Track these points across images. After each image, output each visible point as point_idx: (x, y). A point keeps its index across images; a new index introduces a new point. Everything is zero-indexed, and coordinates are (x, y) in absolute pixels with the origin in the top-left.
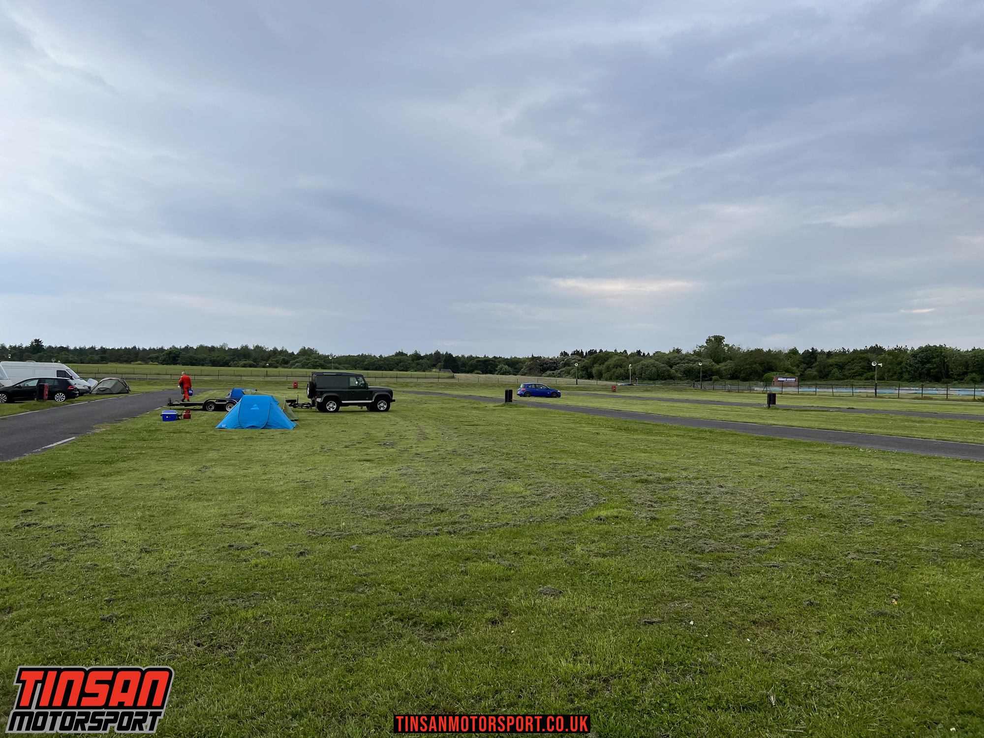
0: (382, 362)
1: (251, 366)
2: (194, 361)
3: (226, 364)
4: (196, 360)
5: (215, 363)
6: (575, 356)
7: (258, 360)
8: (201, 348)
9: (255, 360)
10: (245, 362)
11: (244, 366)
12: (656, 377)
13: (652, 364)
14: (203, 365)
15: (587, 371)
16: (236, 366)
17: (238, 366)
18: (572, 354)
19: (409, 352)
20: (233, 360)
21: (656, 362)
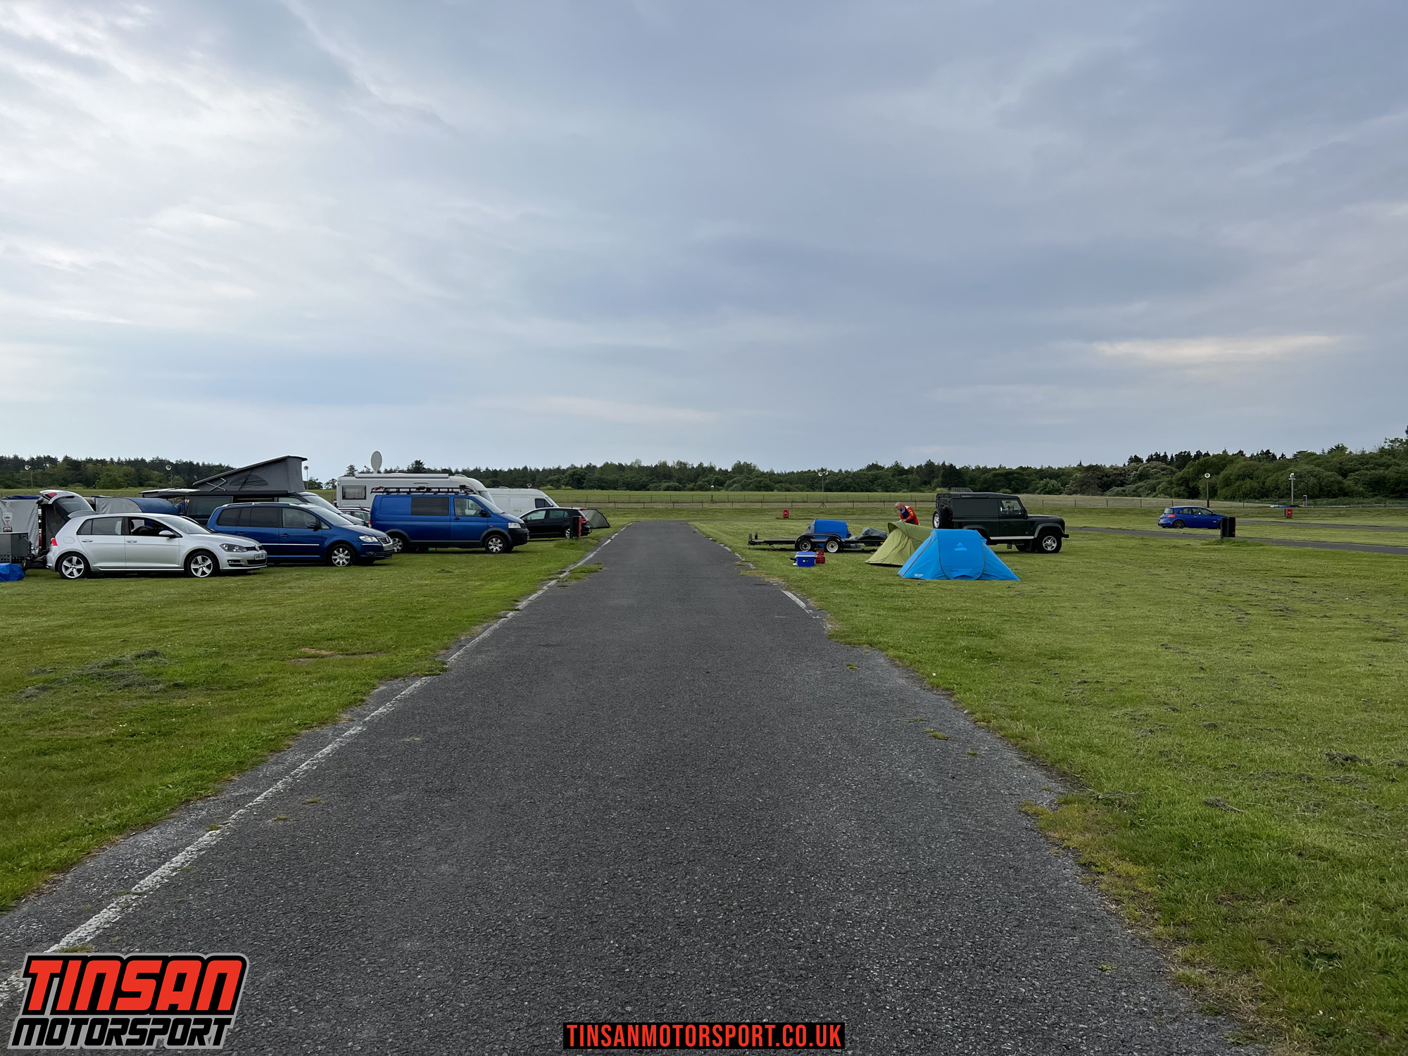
0: (850, 480)
1: (676, 489)
2: (604, 484)
3: (643, 487)
4: (606, 482)
5: (630, 486)
6: (1155, 463)
7: (683, 481)
8: (607, 467)
9: (679, 481)
10: (667, 484)
11: (667, 489)
12: (1317, 493)
13: (1309, 472)
14: (615, 489)
15: (1188, 486)
16: (656, 489)
17: (660, 490)
18: (1148, 460)
19: (887, 463)
20: (651, 481)
21: (1317, 469)
